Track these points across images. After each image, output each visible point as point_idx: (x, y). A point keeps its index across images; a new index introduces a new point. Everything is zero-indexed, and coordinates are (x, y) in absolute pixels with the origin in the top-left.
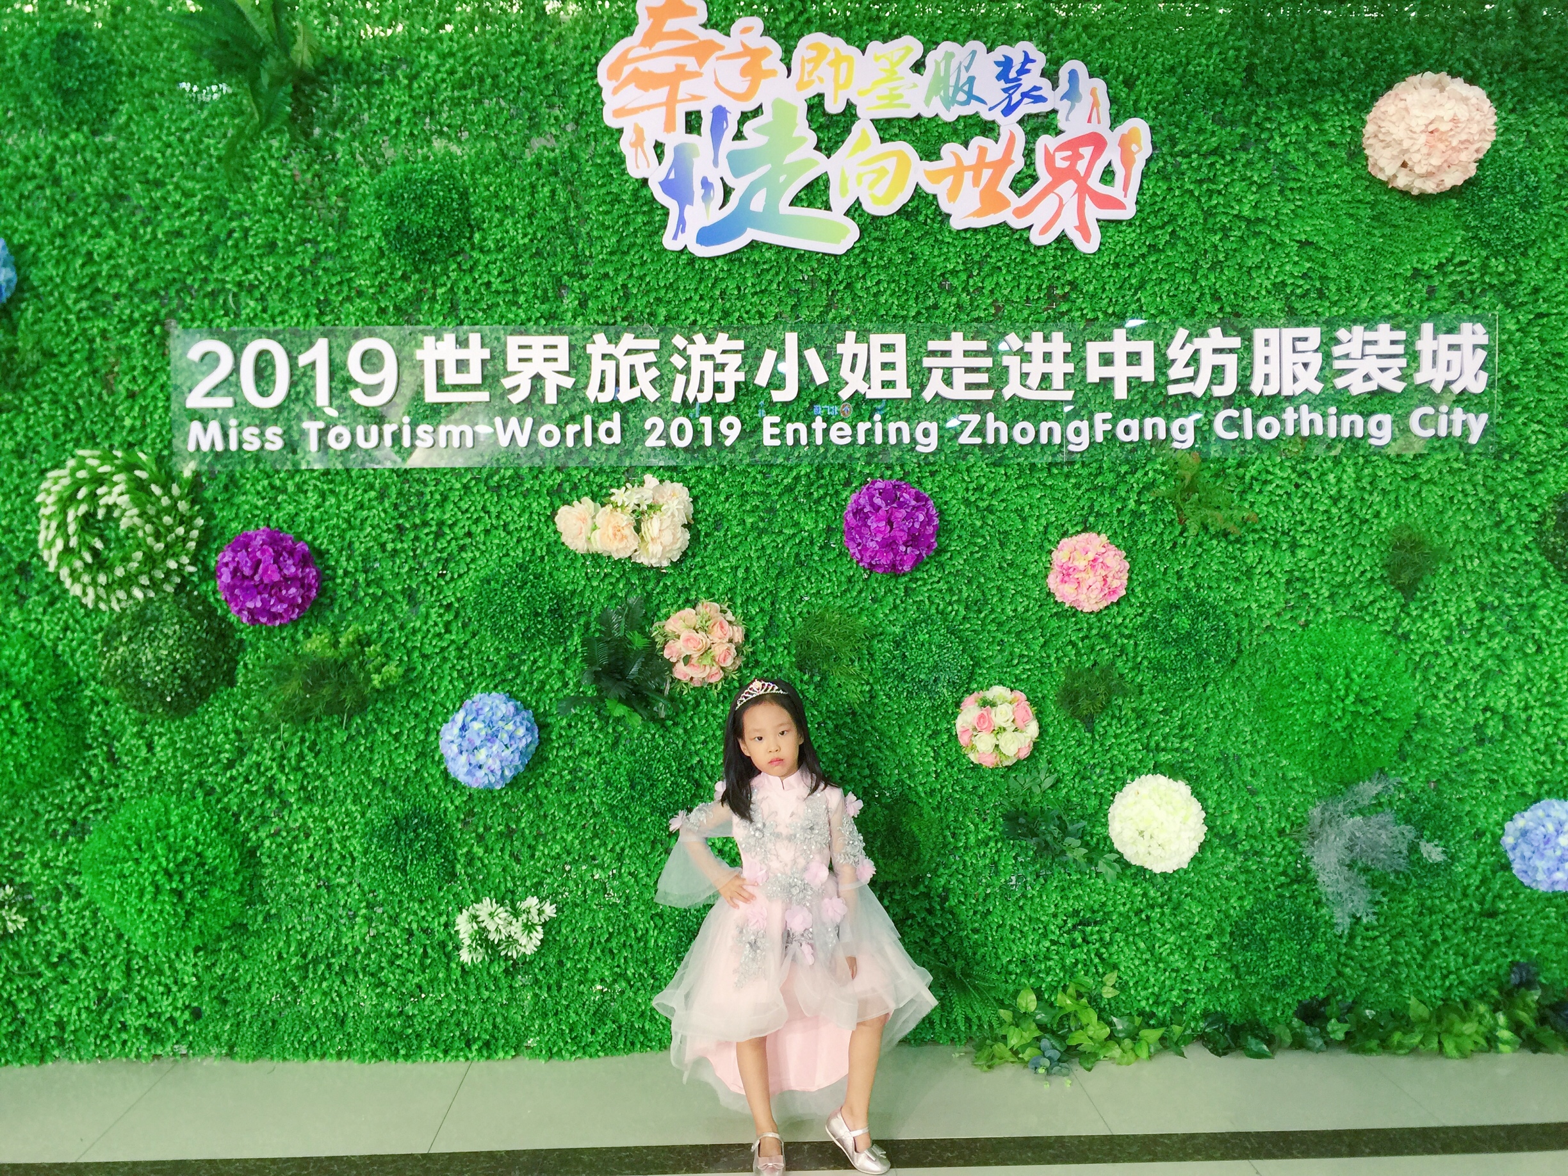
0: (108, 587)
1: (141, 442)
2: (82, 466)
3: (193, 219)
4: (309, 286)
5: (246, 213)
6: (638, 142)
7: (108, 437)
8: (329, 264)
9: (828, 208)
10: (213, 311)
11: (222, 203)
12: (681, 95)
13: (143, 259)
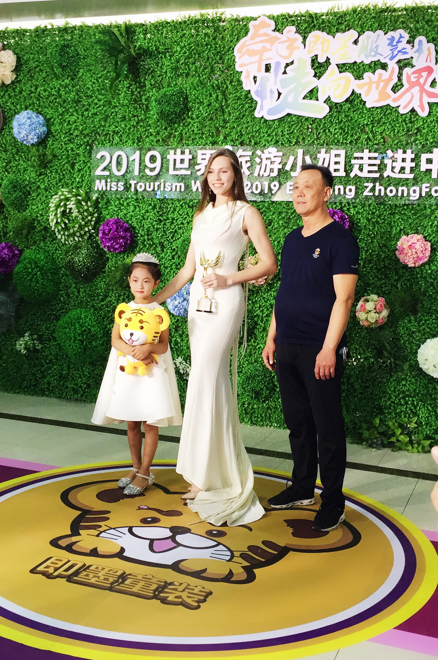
0: (68, 236)
1: (81, 187)
2: (63, 195)
3: (100, 109)
4: (135, 132)
5: (117, 107)
6: (247, 77)
7: (72, 184)
8: (142, 124)
9: (317, 100)
10: (105, 141)
11: (110, 103)
12: (264, 58)
13: (85, 123)
